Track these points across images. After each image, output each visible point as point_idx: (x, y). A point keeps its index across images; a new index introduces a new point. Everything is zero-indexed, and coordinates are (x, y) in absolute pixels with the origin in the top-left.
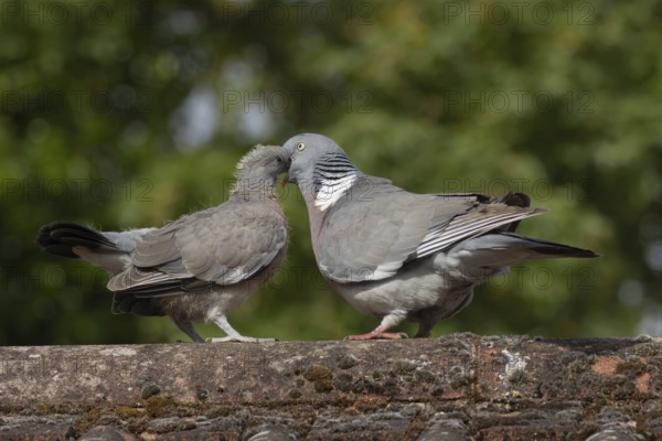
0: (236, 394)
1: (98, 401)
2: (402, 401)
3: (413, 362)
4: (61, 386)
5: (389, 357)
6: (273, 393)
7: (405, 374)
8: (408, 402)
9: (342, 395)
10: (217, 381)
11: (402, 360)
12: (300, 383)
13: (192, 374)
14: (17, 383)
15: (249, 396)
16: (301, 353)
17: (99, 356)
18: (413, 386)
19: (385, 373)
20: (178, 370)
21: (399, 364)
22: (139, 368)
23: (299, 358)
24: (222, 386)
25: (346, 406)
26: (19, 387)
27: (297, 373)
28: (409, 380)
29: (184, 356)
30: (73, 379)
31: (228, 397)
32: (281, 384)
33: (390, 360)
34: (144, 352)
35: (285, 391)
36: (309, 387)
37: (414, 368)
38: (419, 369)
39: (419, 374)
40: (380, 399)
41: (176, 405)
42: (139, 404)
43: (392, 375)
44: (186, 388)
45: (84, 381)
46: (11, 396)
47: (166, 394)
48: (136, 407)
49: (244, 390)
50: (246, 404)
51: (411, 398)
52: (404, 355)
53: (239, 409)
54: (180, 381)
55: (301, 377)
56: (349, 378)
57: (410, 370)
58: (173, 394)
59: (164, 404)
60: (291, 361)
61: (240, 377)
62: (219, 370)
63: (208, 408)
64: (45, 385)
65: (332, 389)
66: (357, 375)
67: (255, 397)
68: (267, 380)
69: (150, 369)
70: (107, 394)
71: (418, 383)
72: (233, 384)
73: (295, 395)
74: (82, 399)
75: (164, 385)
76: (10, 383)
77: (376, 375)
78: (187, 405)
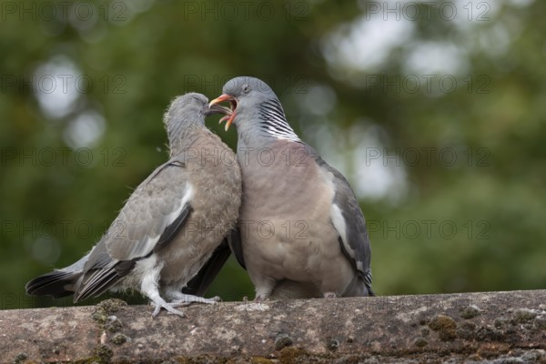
0: (365, 344)
1: (234, 353)
2: (522, 348)
3: (532, 311)
4: (198, 340)
5: (510, 307)
6: (400, 342)
7: (524, 323)
8: (527, 348)
9: (466, 343)
10: (347, 332)
11: (522, 309)
12: (426, 333)
13: (322, 326)
14: (157, 338)
15: (377, 346)
16: (427, 305)
17: (234, 311)
18: (533, 333)
19: (506, 322)
20: (309, 323)
21: (519, 313)
22: (272, 321)
23: (424, 309)
24: (351, 337)
25: (470, 353)
26: (158, 342)
27: (423, 323)
28: (528, 328)
29: (314, 310)
30: (209, 332)
31: (357, 347)
32: (407, 333)
33: (510, 309)
34: (277, 306)
35: (412, 340)
36: (434, 337)
37: (534, 316)
38: (538, 317)
39: (538, 322)
40: (502, 347)
41: (308, 355)
42: (273, 355)
43: (513, 323)
44: (317, 339)
45: (220, 335)
46: (151, 350)
47: (298, 345)
48: (270, 358)
49: (373, 340)
50: (375, 353)
51: (531, 345)
52: (524, 305)
53: (368, 358)
54: (311, 333)
55: (426, 327)
56: (472, 327)
57: (530, 319)
58: (305, 345)
59: (297, 355)
60: (417, 312)
61: (368, 328)
62: (349, 322)
63: (339, 357)
64: (183, 340)
65: (455, 337)
66: (479, 323)
67: (383, 347)
68: (394, 330)
69: (283, 322)
70: (242, 346)
71: (538, 331)
72: (361, 335)
73: (421, 344)
74: (218, 352)
75: (296, 337)
76: (150, 337)
77: (498, 324)
78: (319, 356)
